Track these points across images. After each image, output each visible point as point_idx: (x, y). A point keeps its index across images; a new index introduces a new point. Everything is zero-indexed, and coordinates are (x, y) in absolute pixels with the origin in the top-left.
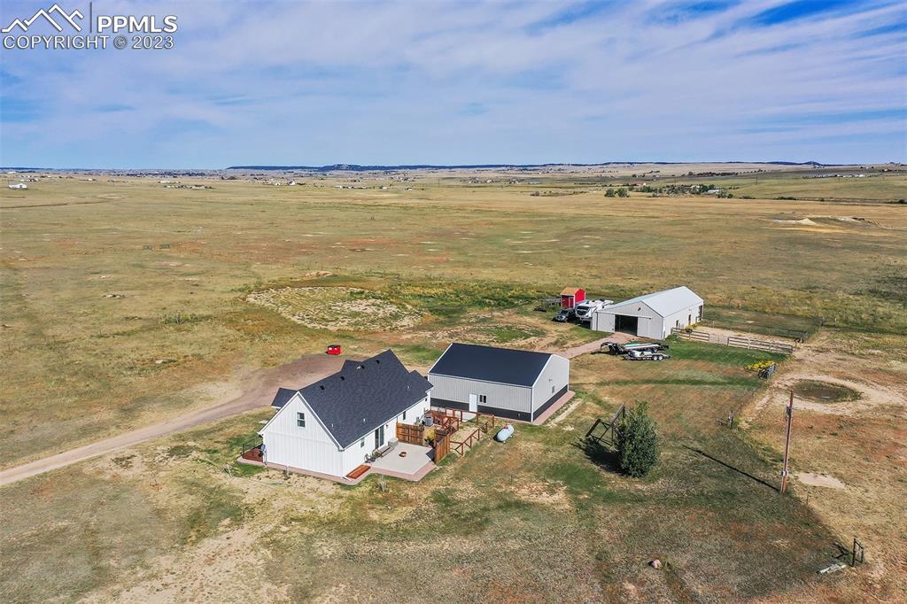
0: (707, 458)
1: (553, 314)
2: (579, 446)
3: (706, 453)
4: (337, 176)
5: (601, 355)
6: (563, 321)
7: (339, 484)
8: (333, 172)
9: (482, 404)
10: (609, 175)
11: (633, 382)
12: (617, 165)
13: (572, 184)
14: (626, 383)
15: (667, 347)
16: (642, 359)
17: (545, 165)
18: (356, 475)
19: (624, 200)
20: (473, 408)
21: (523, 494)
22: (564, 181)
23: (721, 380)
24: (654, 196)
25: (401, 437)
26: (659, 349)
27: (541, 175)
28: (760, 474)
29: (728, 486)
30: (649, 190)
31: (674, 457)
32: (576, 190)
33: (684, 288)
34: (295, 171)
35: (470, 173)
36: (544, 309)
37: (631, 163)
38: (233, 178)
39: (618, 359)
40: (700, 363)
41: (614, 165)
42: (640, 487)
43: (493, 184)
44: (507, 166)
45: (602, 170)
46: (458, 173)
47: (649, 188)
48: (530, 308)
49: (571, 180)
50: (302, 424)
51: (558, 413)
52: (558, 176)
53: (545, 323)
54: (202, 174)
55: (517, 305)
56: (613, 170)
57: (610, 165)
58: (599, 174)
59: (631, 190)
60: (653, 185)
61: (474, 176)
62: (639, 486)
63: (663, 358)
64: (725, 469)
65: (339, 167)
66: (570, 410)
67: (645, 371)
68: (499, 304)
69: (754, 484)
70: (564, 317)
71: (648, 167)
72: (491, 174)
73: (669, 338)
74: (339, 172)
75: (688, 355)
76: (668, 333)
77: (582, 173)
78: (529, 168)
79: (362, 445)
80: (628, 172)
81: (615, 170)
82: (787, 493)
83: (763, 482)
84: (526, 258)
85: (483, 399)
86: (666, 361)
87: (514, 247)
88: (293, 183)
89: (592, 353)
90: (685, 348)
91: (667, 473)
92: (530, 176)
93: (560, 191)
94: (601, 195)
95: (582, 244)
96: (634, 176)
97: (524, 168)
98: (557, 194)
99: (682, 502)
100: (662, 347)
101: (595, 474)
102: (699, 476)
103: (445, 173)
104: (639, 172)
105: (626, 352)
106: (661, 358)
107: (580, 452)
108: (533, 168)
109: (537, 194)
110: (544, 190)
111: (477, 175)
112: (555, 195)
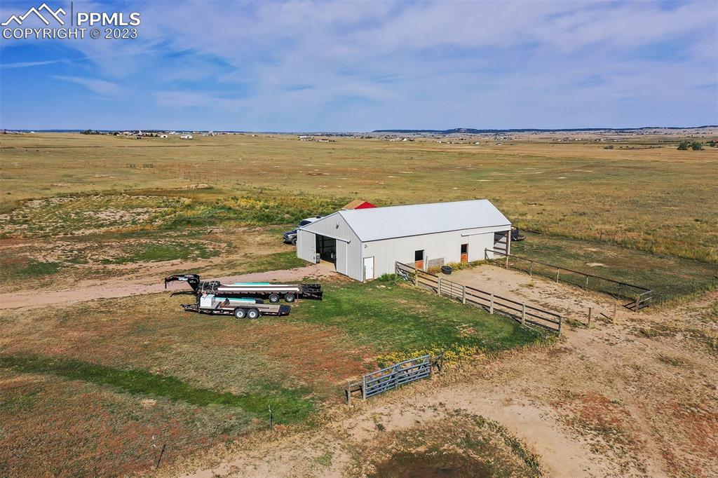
12: (713, 128)
13: (656, 142)
17: (642, 129)
27: (630, 136)
34: (423, 133)
43: (581, 142)
44: (605, 129)
49: (659, 139)
52: (650, 136)
56: (708, 132)
57: (708, 128)
59: (712, 146)
61: (568, 136)
65: (459, 131)
72: (587, 135)
73: (381, 279)
77: (674, 134)
88: (405, 140)
92: (619, 136)
93: (639, 146)
94: (673, 149)
97: (622, 131)
98: (633, 149)
103: (546, 135)
108: (630, 130)
109: (611, 148)
110: (621, 145)
111: (570, 136)
112: (630, 149)
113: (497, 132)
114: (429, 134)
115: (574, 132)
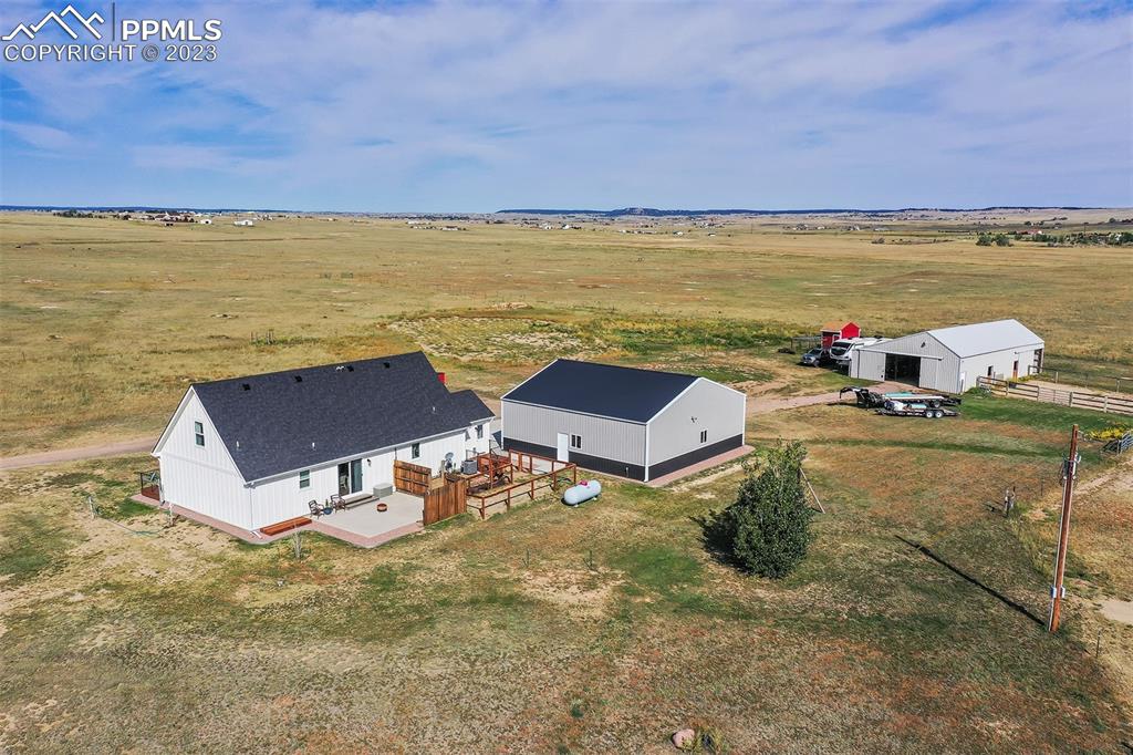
0: (930, 559)
1: (798, 357)
2: (702, 522)
3: (933, 551)
4: (627, 222)
5: (844, 407)
6: (812, 365)
7: (239, 541)
8: (624, 217)
9: (575, 450)
10: (991, 222)
11: (872, 443)
12: (1005, 211)
13: (936, 233)
14: (856, 442)
15: (959, 401)
16: (904, 415)
17: (903, 211)
18: (272, 531)
19: (1005, 249)
20: (563, 456)
21: (535, 585)
22: (926, 228)
23: (1030, 449)
24: (1049, 246)
25: (401, 484)
26: (942, 403)
27: (895, 222)
28: (1021, 594)
29: (942, 608)
30: (1044, 239)
31: (863, 551)
32: (937, 239)
33: (1013, 322)
34: (577, 215)
35: (799, 219)
36: (795, 350)
37: (1026, 208)
38: (499, 222)
39: (868, 414)
40: (1008, 425)
41: (1001, 211)
42: (761, 593)
43: (826, 231)
44: (850, 211)
45: (983, 216)
46: (783, 220)
47: (1045, 236)
48: (774, 350)
49: (934, 227)
50: (201, 440)
51: (703, 474)
52: (920, 223)
53: (784, 367)
54: (467, 218)
55: (758, 346)
56: (998, 216)
57: (995, 211)
58: (977, 222)
59: (1018, 239)
60: (1052, 234)
61: (801, 222)
62: (765, 592)
63: (944, 415)
64: (951, 578)
65: (631, 211)
66: (729, 471)
67: (902, 429)
68: (730, 344)
69: (998, 610)
70: (813, 359)
71: (1050, 213)
72: (829, 220)
73: (971, 391)
74: (631, 217)
75: (994, 415)
76: (970, 384)
77: (953, 220)
78: (880, 214)
79: (305, 484)
80: (1019, 219)
81: (1002, 217)
82: (1062, 632)
83: (1021, 609)
84: (816, 300)
85: (576, 441)
86: (949, 419)
87: (806, 290)
88: (567, 227)
89: (830, 405)
90: (993, 405)
91: (833, 576)
92: (876, 223)
93: (916, 239)
94: (972, 244)
95: (909, 288)
96: (1028, 223)
97: (875, 213)
98: (910, 243)
99: (831, 627)
100: (950, 401)
101: (695, 566)
102: (892, 586)
103: (766, 219)
104: (1035, 218)
105: (881, 405)
106: (939, 415)
107: (698, 530)
108: (887, 213)
109: (881, 242)
110: (894, 238)
111: (808, 221)
112: (906, 243)
113: (690, 214)
114: (586, 217)
115: (807, 215)
